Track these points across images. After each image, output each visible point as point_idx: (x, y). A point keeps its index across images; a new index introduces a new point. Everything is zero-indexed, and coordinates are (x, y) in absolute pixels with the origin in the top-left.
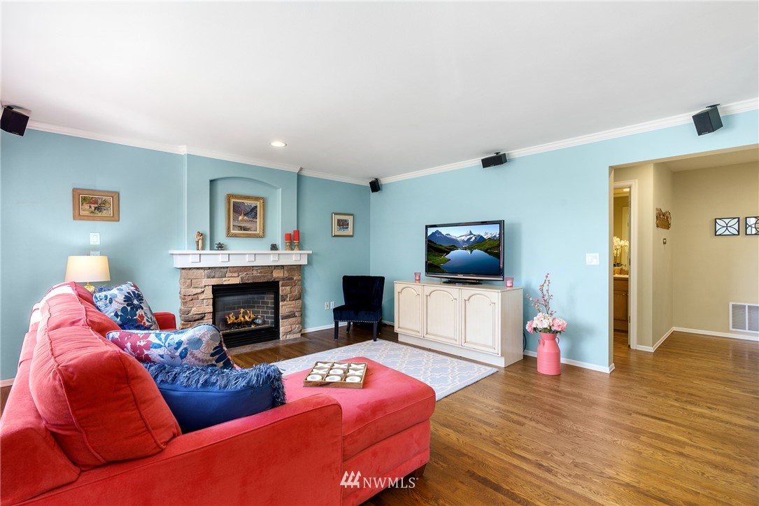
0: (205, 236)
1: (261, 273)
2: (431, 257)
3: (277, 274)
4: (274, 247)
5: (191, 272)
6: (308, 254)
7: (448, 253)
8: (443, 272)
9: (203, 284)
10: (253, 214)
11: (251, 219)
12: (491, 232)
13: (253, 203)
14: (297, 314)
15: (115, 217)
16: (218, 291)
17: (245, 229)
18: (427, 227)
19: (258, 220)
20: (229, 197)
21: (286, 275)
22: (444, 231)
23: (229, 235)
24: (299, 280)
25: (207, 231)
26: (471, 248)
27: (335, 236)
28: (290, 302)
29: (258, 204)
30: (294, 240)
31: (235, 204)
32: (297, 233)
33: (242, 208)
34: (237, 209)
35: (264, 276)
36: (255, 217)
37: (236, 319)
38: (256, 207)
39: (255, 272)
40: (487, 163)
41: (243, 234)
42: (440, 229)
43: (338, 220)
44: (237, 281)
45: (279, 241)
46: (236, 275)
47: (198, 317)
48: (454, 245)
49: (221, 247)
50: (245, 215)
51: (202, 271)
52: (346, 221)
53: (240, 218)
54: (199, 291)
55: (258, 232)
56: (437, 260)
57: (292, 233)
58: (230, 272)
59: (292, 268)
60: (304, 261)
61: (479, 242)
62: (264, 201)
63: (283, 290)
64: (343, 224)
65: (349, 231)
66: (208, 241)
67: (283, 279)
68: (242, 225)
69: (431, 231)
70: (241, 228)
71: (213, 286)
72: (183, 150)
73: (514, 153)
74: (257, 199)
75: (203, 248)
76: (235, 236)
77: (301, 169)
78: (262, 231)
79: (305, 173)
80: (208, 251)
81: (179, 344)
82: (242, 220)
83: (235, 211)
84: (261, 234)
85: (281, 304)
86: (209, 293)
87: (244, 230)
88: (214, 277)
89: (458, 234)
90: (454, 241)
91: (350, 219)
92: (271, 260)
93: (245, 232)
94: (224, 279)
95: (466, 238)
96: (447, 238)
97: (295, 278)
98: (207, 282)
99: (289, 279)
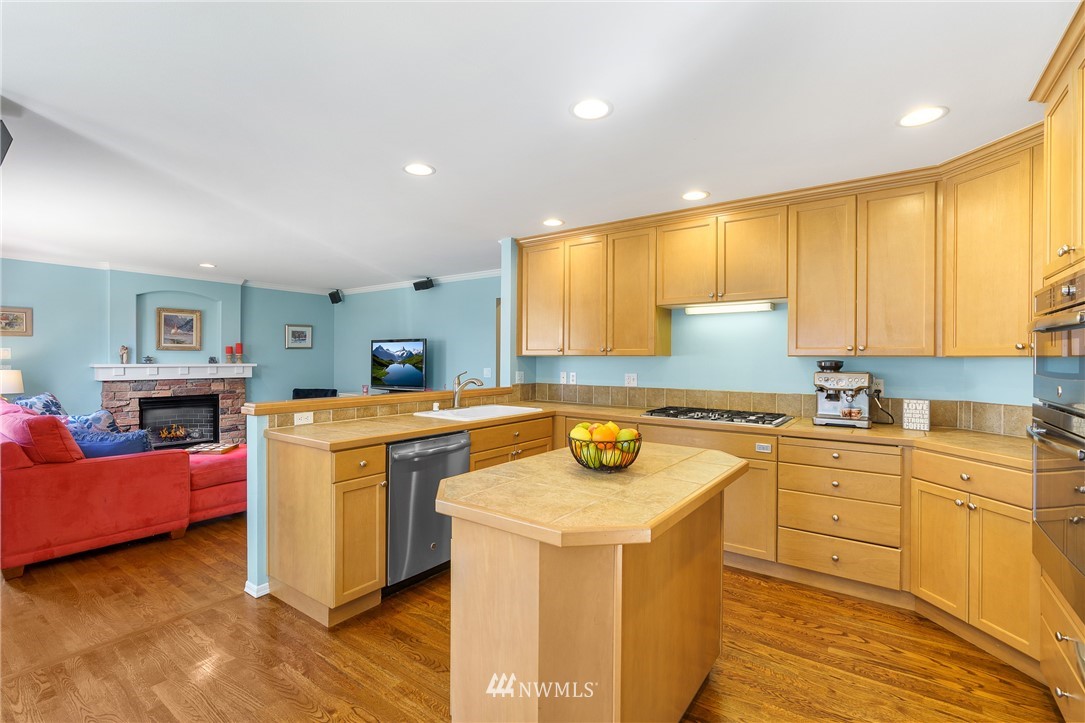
0: (131, 349)
1: (196, 386)
2: (375, 370)
3: (215, 388)
4: (213, 360)
5: (114, 384)
6: (253, 368)
7: (387, 367)
8: (384, 385)
9: (129, 397)
10: (188, 326)
11: (186, 332)
12: (416, 348)
13: (188, 316)
14: (240, 427)
15: (29, 333)
16: (147, 404)
17: (179, 342)
18: (373, 342)
19: (194, 333)
20: (159, 311)
21: (227, 388)
22: (385, 346)
23: (159, 347)
24: (243, 393)
25: (133, 344)
26: (404, 363)
27: (289, 348)
28: (230, 416)
29: (194, 317)
30: (236, 352)
31: (167, 319)
32: (240, 347)
33: (176, 321)
34: (169, 322)
35: (200, 390)
36: (191, 330)
37: (170, 433)
38: (192, 320)
39: (189, 386)
40: (419, 286)
41: (176, 347)
42: (382, 344)
43: (293, 332)
44: (168, 394)
45: (219, 354)
46: (167, 387)
48: (392, 359)
49: (149, 360)
50: (178, 328)
51: (127, 384)
52: (303, 332)
53: (173, 331)
54: (124, 403)
55: (194, 345)
56: (380, 373)
57: (234, 346)
58: (160, 385)
59: (234, 381)
60: (248, 374)
61: (409, 358)
62: (201, 314)
63: (223, 404)
64: (298, 336)
65: (308, 343)
66: (133, 353)
67: (224, 392)
68: (175, 338)
69: (376, 345)
70: (174, 341)
71: (140, 399)
72: (105, 266)
73: (442, 279)
74: (193, 312)
75: (128, 362)
76: (167, 349)
77: (246, 281)
78: (199, 343)
79: (250, 284)
81: (87, 420)
82: (175, 334)
83: (166, 324)
84: (198, 347)
85: (220, 417)
86: (135, 406)
88: (140, 390)
89: (394, 349)
90: (392, 355)
91: (308, 331)
92: (209, 372)
93: (178, 345)
94: (153, 392)
95: (400, 354)
96: (387, 353)
97: (238, 391)
98: (131, 394)
99: (231, 392)
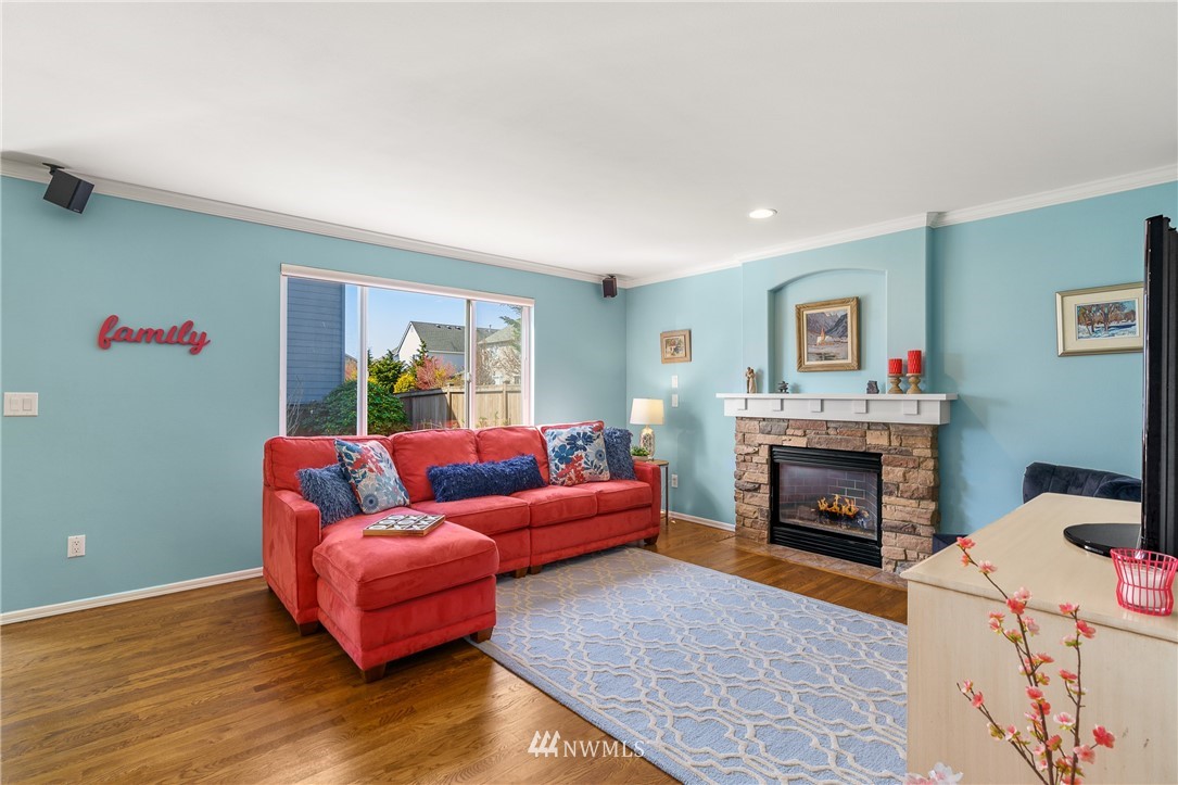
1: (844, 433)
3: (876, 441)
6: (943, 402)
9: (758, 441)
10: (840, 329)
11: (838, 339)
13: (839, 311)
14: (921, 530)
15: (689, 357)
16: (778, 454)
17: (827, 357)
19: (849, 339)
20: (801, 308)
21: (896, 443)
23: (800, 368)
25: (764, 365)
27: (1066, 354)
28: (903, 501)
29: (848, 311)
30: (907, 370)
31: (810, 318)
32: (916, 357)
33: (822, 322)
34: (813, 326)
35: (848, 441)
36: (844, 334)
38: (846, 316)
39: (833, 432)
41: (822, 366)
44: (802, 443)
45: (883, 377)
46: (800, 432)
47: (750, 486)
50: (826, 333)
51: (755, 422)
53: (819, 339)
54: (750, 450)
55: (850, 360)
58: (793, 427)
59: (909, 430)
60: (935, 417)
62: (859, 303)
63: (891, 474)
66: (764, 380)
67: (890, 452)
68: (823, 351)
70: (821, 356)
71: (769, 446)
74: (846, 302)
76: (810, 370)
78: (855, 359)
80: (765, 394)
82: (823, 343)
83: (809, 329)
84: (855, 364)
85: (886, 499)
86: (765, 456)
87: (826, 359)
88: (769, 433)
92: (852, 411)
93: (826, 362)
94: (784, 438)
97: (916, 452)
98: (761, 438)
99: (901, 453)
